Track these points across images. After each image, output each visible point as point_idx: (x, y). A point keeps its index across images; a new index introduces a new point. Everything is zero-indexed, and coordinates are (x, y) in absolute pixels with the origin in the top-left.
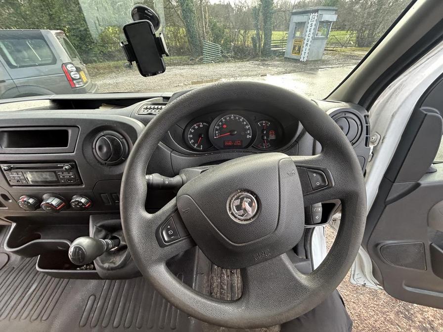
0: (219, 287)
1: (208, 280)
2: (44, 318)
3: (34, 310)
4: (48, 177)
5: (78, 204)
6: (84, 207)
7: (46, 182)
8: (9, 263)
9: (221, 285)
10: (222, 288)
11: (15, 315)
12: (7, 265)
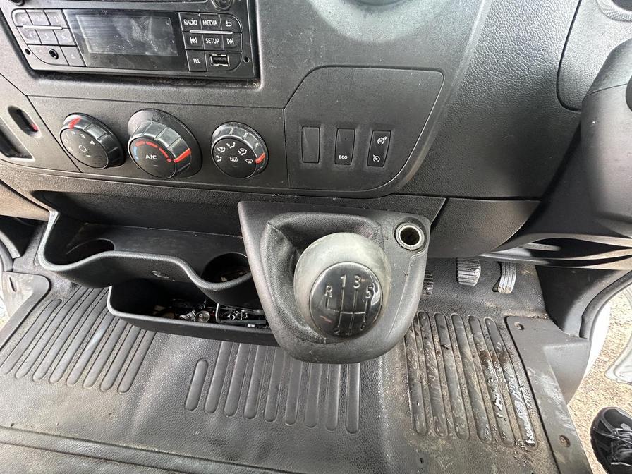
0: (424, 370)
1: (403, 356)
2: (122, 388)
3: (103, 373)
4: (150, 37)
5: (234, 152)
6: (249, 162)
7: (141, 60)
8: (51, 293)
9: (427, 367)
10: (429, 372)
11: (73, 377)
12: (49, 295)
